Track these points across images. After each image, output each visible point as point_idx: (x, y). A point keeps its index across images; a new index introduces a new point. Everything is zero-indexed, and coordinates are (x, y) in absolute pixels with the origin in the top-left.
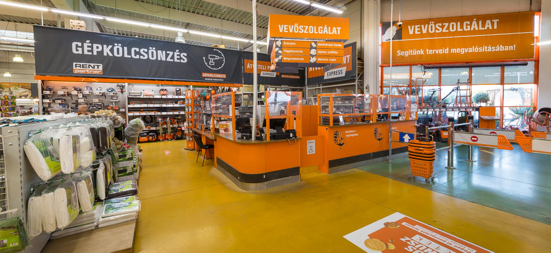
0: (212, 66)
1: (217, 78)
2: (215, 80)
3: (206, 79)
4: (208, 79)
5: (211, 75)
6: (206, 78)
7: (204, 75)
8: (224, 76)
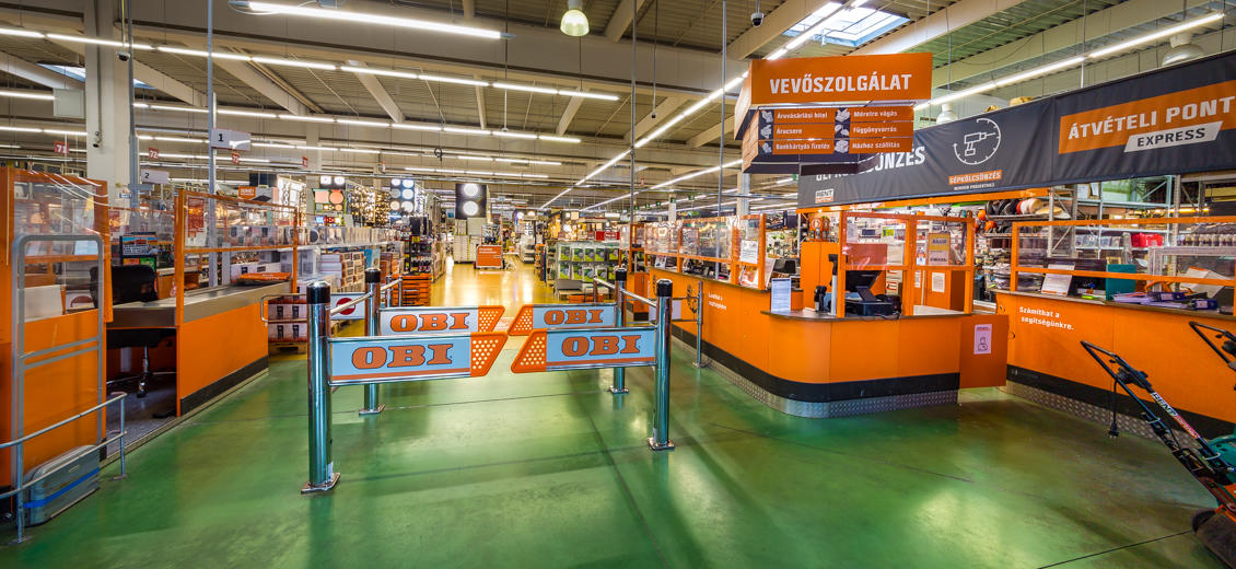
0: (969, 159)
1: (979, 183)
2: (974, 187)
3: (956, 188)
4: (960, 188)
5: (967, 178)
6: (957, 185)
7: (953, 180)
8: (997, 175)
